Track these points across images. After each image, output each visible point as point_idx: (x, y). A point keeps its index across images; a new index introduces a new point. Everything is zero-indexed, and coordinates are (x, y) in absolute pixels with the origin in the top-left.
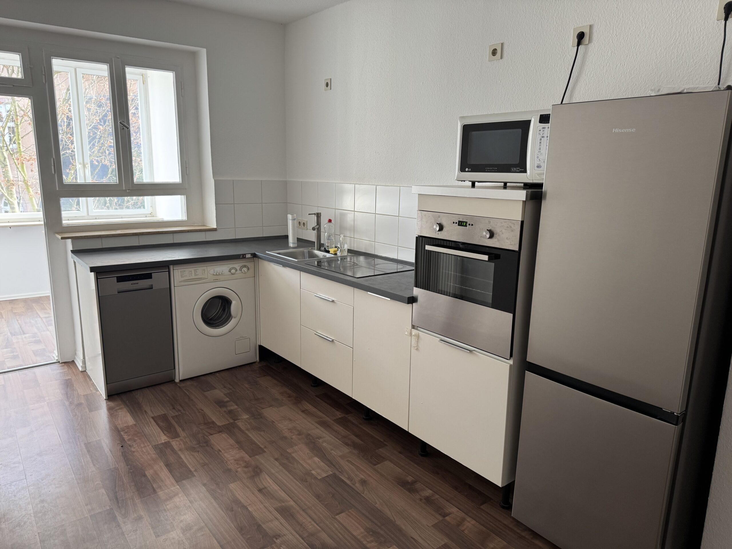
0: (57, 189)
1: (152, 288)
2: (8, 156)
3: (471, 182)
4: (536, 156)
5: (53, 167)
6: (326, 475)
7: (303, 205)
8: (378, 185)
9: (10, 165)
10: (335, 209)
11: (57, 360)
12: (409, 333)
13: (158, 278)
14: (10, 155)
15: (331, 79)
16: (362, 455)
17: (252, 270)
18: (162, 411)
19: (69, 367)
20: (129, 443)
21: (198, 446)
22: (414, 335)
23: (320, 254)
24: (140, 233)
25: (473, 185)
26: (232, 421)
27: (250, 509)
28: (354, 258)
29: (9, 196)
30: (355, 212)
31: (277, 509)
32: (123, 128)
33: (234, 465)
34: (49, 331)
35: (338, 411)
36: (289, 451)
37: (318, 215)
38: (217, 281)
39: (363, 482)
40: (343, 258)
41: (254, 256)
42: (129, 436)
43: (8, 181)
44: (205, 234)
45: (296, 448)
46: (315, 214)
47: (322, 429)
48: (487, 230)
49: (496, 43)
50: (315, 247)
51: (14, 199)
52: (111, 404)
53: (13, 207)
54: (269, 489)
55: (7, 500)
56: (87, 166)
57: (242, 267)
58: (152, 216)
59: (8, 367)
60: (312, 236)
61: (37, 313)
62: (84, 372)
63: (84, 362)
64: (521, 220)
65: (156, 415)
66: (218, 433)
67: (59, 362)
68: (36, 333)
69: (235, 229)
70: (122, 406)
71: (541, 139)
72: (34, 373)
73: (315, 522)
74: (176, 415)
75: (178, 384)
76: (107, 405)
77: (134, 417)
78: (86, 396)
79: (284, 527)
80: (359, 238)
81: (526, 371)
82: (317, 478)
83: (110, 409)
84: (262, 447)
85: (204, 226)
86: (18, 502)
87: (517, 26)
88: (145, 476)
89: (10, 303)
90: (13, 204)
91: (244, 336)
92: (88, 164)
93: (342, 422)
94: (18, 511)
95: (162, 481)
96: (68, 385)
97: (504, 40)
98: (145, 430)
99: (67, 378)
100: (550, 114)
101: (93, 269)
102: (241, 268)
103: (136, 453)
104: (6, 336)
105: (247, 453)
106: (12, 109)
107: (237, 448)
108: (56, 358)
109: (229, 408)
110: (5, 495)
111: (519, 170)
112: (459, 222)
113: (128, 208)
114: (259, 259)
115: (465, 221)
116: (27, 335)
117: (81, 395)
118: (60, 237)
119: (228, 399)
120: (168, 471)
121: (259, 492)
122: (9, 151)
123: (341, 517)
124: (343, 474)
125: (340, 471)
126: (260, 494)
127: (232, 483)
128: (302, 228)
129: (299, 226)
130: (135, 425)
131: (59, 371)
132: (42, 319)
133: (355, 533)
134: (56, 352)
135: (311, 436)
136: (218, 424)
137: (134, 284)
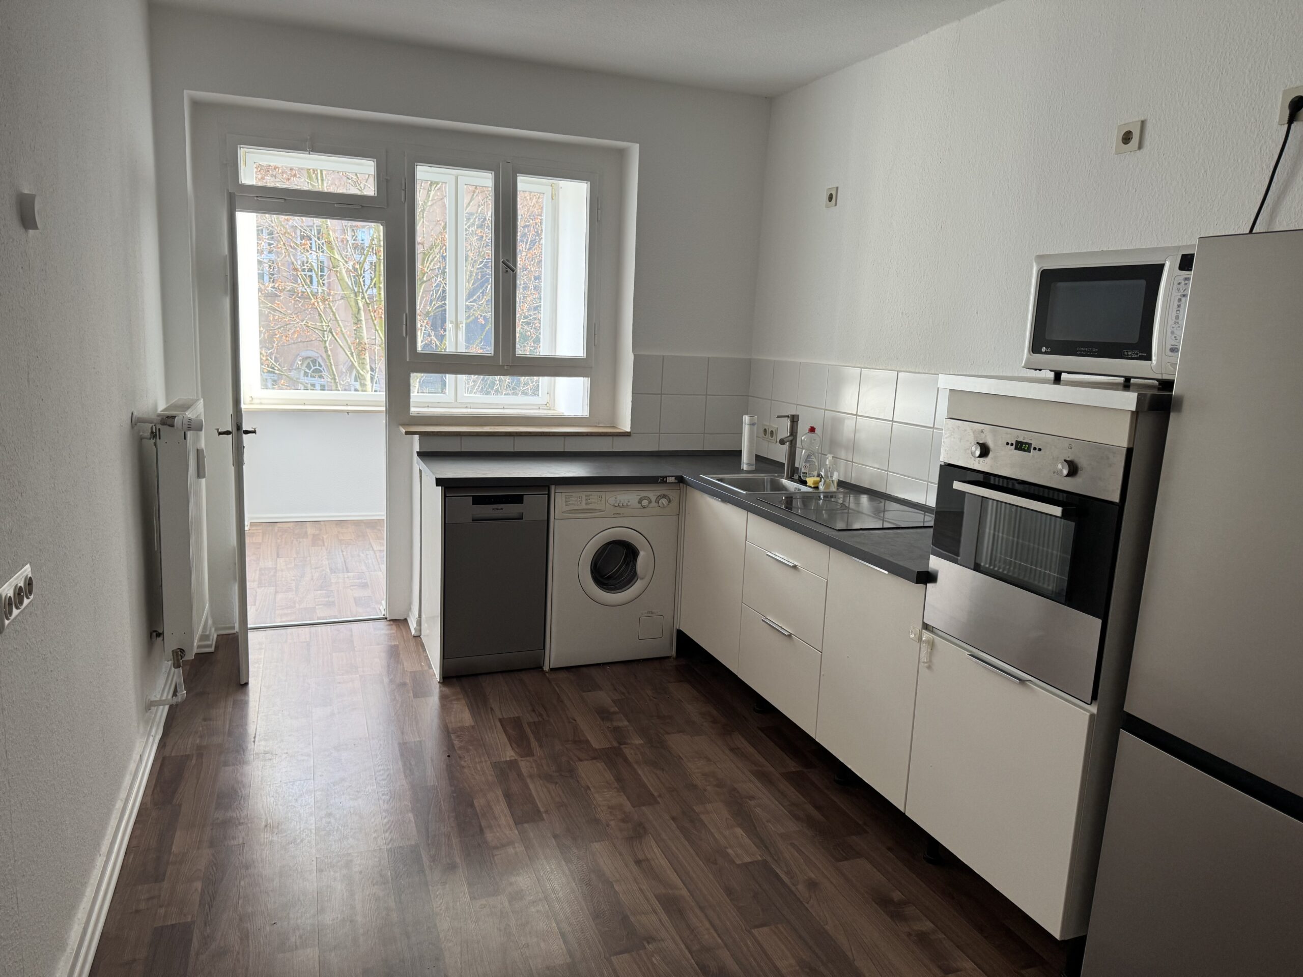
0: (408, 360)
1: (522, 519)
2: (364, 306)
3: (1053, 373)
4: (1171, 331)
5: (404, 326)
6: (750, 861)
7: (773, 400)
8: (901, 371)
9: (365, 320)
10: (825, 410)
11: (384, 615)
12: (917, 636)
13: (532, 501)
14: (366, 305)
15: (837, 188)
16: (821, 840)
17: (675, 504)
18: (515, 713)
19: (398, 627)
20: (459, 752)
21: (558, 774)
22: (926, 642)
23: (791, 485)
24: (517, 433)
25: (1057, 379)
26: (615, 744)
27: (617, 888)
28: (850, 496)
29: (360, 367)
30: (858, 417)
31: (658, 898)
32: (507, 271)
33: (606, 814)
34: (381, 571)
35: (791, 759)
36: (697, 809)
37: (794, 420)
38: (619, 515)
39: (812, 885)
40: (829, 496)
41: (680, 480)
42: (461, 742)
43: (360, 343)
44: (613, 439)
45: (709, 807)
46: (788, 417)
47: (759, 785)
48: (1065, 461)
49: (1131, 121)
50: (784, 473)
51: (366, 372)
52: (447, 690)
53: (364, 383)
54: (653, 863)
55: (285, 805)
56: (461, 326)
57: (659, 497)
58: (548, 408)
59: (318, 617)
60: (780, 454)
61: (370, 544)
62: (418, 637)
63: (419, 623)
64: (1126, 446)
65: (505, 717)
66: (591, 760)
67: (386, 618)
68: (363, 572)
69: (659, 436)
70: (461, 696)
71: (1180, 300)
72: (351, 630)
73: (716, 930)
74: (534, 722)
75: (547, 675)
76: (441, 691)
77: (473, 715)
78: (414, 674)
79: (664, 927)
80: (861, 463)
81: (1121, 729)
82: (734, 862)
83: (443, 698)
84: (656, 794)
85: (614, 427)
86: (298, 809)
87: (1173, 90)
88: (472, 805)
89: (337, 524)
90: (365, 379)
91: (653, 611)
92: (462, 323)
93: (795, 779)
94: (297, 822)
95: (495, 818)
96: (394, 653)
97: (1148, 116)
98: (486, 737)
99: (393, 644)
100: (1193, 255)
101: (440, 482)
102: (658, 499)
103: (466, 770)
104: (324, 572)
105: (628, 798)
106: (375, 237)
107: (616, 788)
108: (383, 612)
109: (615, 724)
110: (284, 796)
111: (1138, 354)
112: (1017, 442)
113: (525, 393)
114: (688, 486)
115: (1027, 442)
116: (351, 574)
117: (407, 671)
118: (404, 431)
119: (617, 709)
120: (506, 804)
121: (636, 865)
122: (365, 299)
123: (761, 933)
124: (779, 865)
125: (776, 858)
126: (636, 868)
127: (596, 841)
128: (769, 440)
129: (764, 436)
130: (473, 727)
131: (383, 632)
132: (375, 553)
133: (779, 964)
134: (384, 602)
135: (738, 792)
136: (594, 746)
137: (497, 509)
